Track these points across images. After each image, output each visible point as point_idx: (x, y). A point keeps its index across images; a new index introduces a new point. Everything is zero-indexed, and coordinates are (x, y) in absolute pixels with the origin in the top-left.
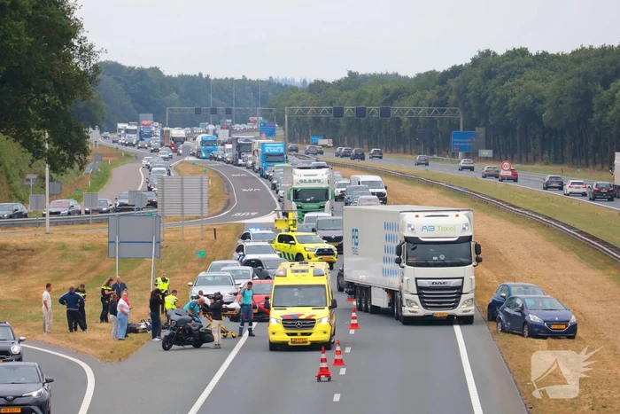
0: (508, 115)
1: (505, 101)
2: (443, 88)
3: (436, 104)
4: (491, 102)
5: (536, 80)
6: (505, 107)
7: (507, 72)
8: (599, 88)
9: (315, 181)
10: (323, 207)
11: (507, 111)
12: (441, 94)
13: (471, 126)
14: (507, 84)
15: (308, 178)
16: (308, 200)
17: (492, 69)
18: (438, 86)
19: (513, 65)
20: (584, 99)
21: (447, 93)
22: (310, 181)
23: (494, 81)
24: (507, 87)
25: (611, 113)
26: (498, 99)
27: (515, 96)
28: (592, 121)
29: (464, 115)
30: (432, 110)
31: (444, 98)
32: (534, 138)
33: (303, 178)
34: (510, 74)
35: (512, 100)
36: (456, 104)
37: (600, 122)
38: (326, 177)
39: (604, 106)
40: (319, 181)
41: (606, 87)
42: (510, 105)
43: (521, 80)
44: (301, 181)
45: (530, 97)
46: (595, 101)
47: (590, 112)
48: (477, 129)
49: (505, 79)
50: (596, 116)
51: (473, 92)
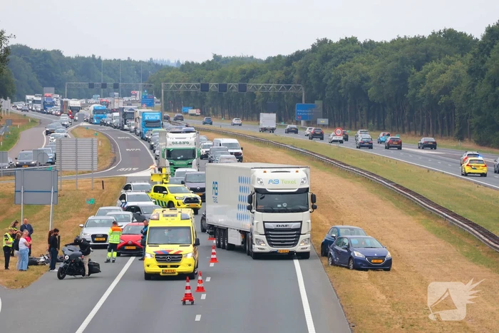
0: (340, 91)
1: (338, 80)
2: (289, 69)
3: (284, 82)
4: (327, 80)
5: (363, 63)
6: (339, 84)
7: (340, 56)
8: (413, 70)
9: (184, 143)
10: (191, 164)
11: (340, 88)
12: (287, 73)
13: (311, 99)
14: (339, 66)
15: (178, 141)
16: (179, 158)
17: (329, 54)
18: (285, 67)
19: (346, 50)
20: (402, 78)
21: (292, 73)
22: (180, 143)
23: (329, 63)
24: (340, 69)
25: (422, 90)
26: (333, 78)
27: (346, 75)
28: (408, 96)
29: (305, 91)
30: (280, 87)
31: (289, 77)
32: (361, 110)
33: (175, 140)
34: (342, 58)
35: (344, 79)
36: (299, 82)
37: (414, 95)
38: (193, 140)
39: (417, 85)
40: (188, 143)
41: (419, 69)
42: (343, 83)
43: (351, 63)
44: (173, 143)
45: (358, 77)
46: (409, 80)
47: (406, 89)
48: (316, 101)
49: (339, 62)
50: (411, 93)
51: (313, 72)
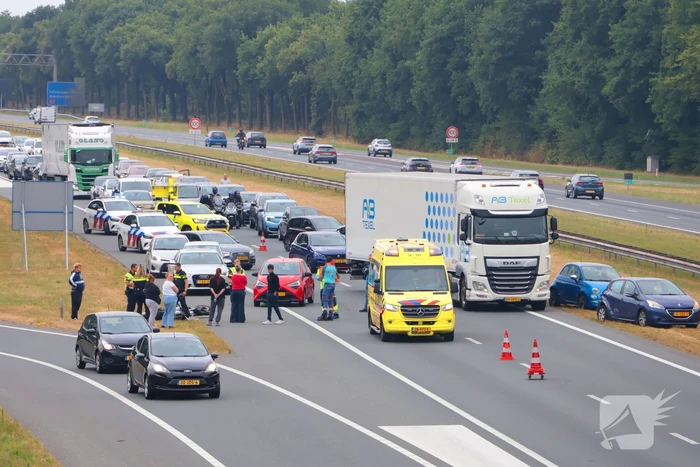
0: (119, 64)
1: (116, 48)
2: (29, 32)
3: (22, 50)
4: (97, 49)
5: (151, 25)
6: (116, 55)
7: (115, 16)
8: (244, 37)
9: (96, 140)
10: (107, 170)
11: (118, 59)
12: (26, 39)
13: (68, 75)
14: (117, 29)
15: (88, 137)
16: (89, 162)
17: (97, 13)
18: (23, 29)
19: (123, 8)
20: (226, 48)
21: (34, 39)
22: (91, 141)
23: (100, 26)
24: (118, 33)
25: (260, 65)
26: (107, 46)
27: (126, 42)
28: (238, 73)
29: (59, 63)
30: (21, 57)
31: (30, 44)
32: (148, 92)
33: (83, 137)
34: (119, 18)
35: (124, 47)
36: (48, 50)
37: (246, 74)
38: (109, 136)
39: (251, 57)
40: (101, 140)
41: (251, 34)
42: (122, 52)
43: (132, 25)
44: (81, 141)
45: (144, 45)
46: (240, 51)
47: (234, 64)
48: (76, 79)
49: (114, 24)
50: (242, 68)
51: (75, 38)
